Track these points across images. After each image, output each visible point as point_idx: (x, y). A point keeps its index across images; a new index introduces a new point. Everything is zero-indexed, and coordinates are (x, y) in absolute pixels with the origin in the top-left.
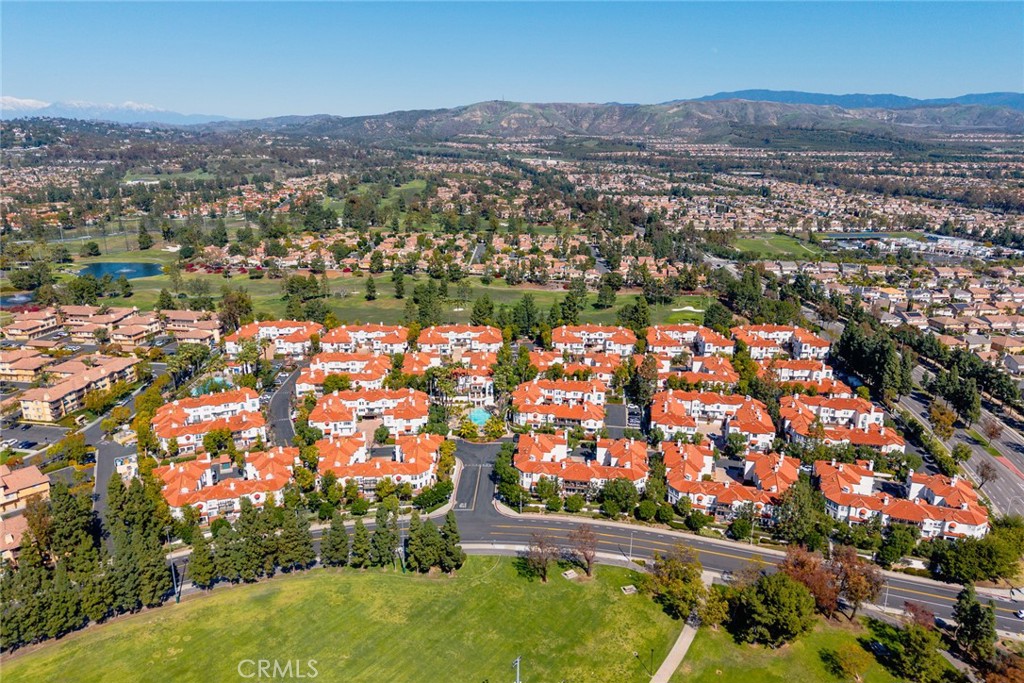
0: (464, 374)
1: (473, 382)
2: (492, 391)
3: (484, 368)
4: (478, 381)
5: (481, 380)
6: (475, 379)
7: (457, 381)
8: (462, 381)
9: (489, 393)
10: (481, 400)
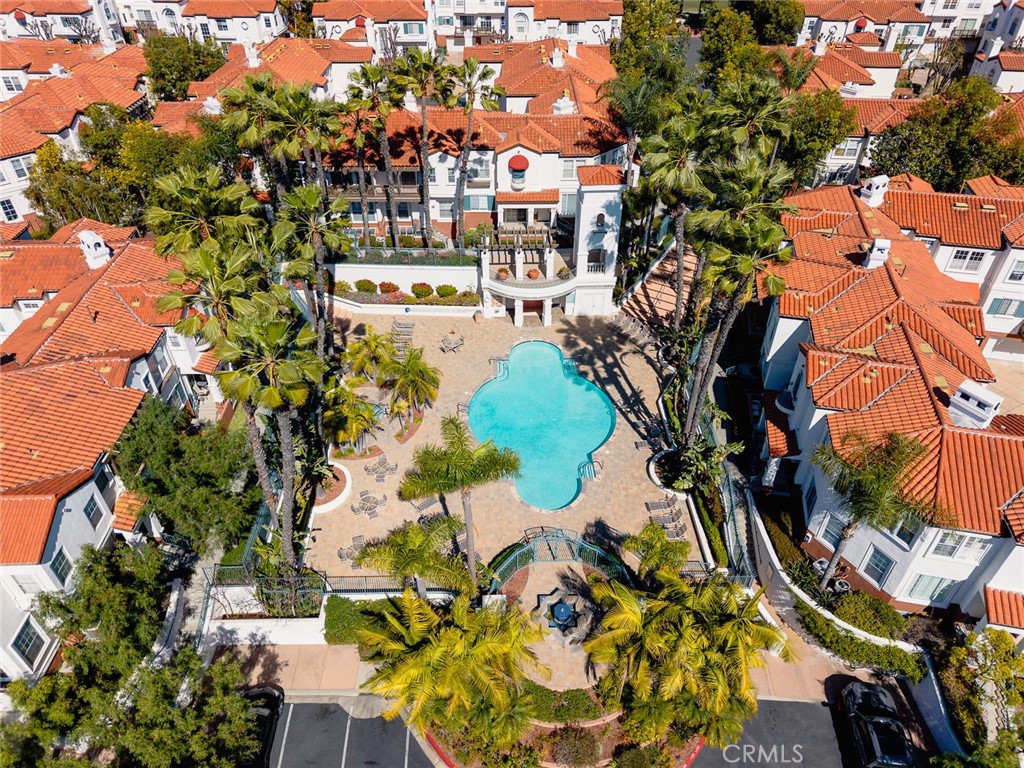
0: (459, 140)
1: (506, 183)
2: (610, 243)
3: (565, 107)
4: (533, 183)
5: (550, 174)
6: (518, 169)
7: (416, 177)
8: (442, 171)
9: (597, 259)
10: (545, 293)
